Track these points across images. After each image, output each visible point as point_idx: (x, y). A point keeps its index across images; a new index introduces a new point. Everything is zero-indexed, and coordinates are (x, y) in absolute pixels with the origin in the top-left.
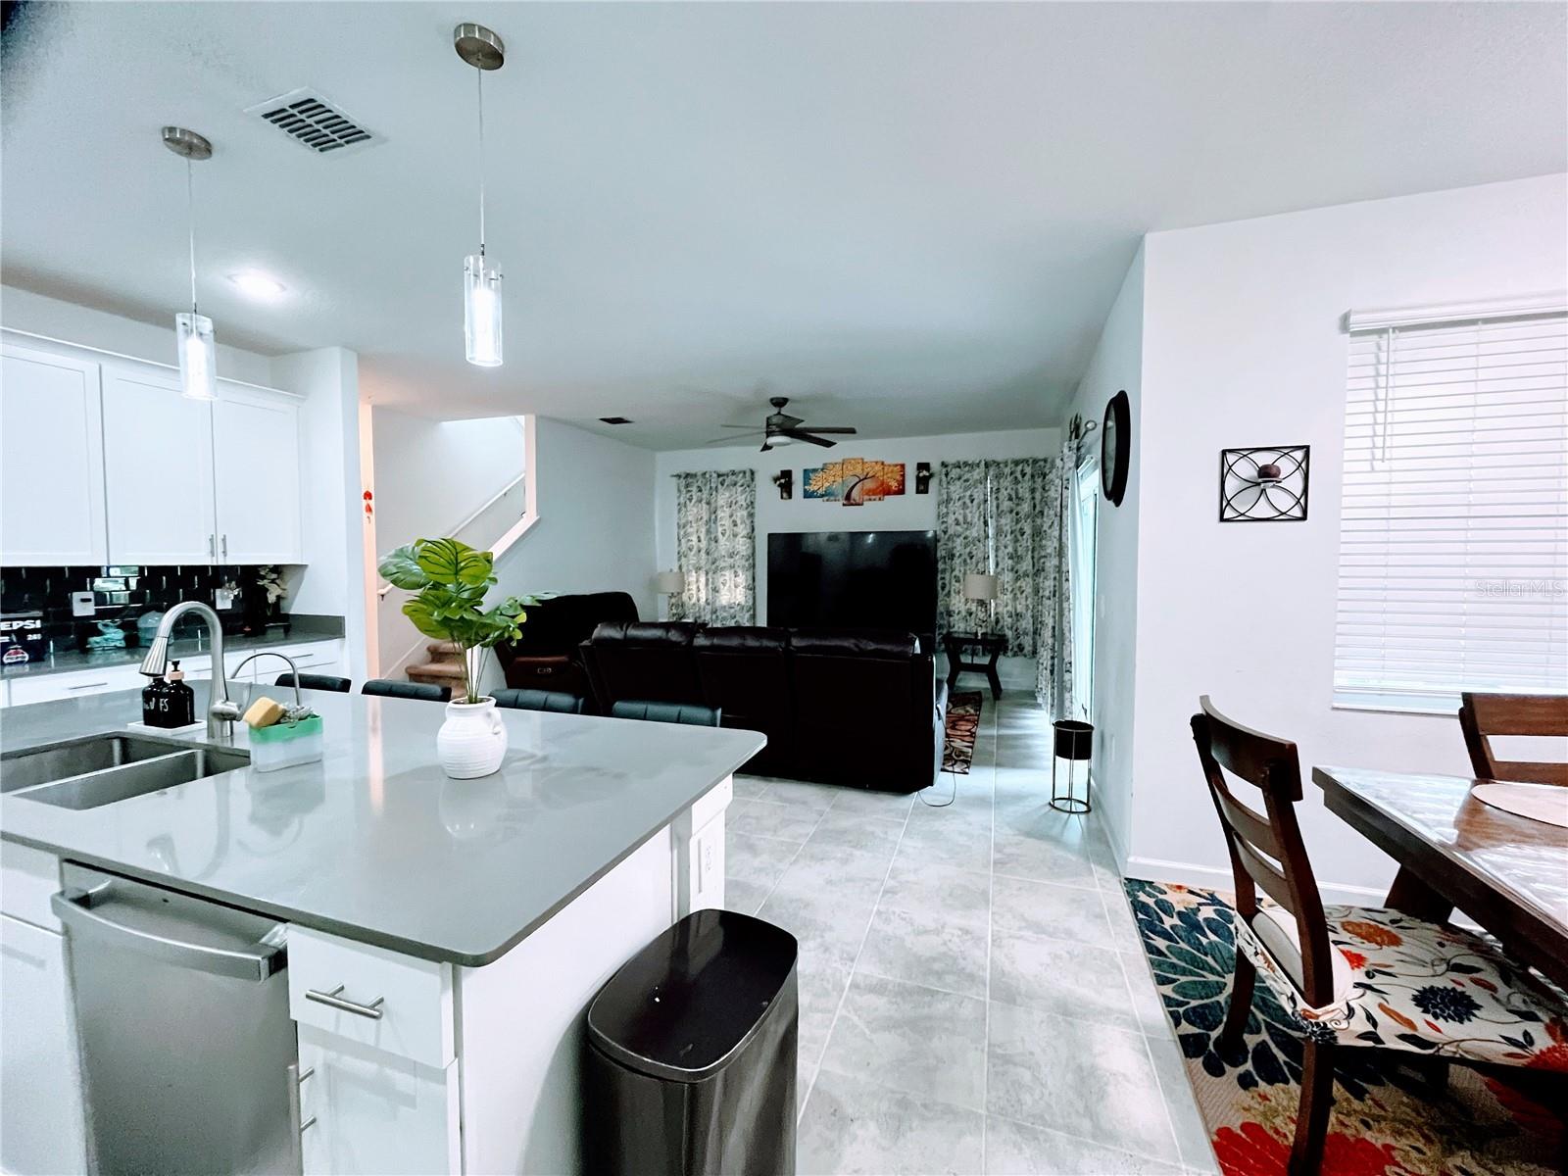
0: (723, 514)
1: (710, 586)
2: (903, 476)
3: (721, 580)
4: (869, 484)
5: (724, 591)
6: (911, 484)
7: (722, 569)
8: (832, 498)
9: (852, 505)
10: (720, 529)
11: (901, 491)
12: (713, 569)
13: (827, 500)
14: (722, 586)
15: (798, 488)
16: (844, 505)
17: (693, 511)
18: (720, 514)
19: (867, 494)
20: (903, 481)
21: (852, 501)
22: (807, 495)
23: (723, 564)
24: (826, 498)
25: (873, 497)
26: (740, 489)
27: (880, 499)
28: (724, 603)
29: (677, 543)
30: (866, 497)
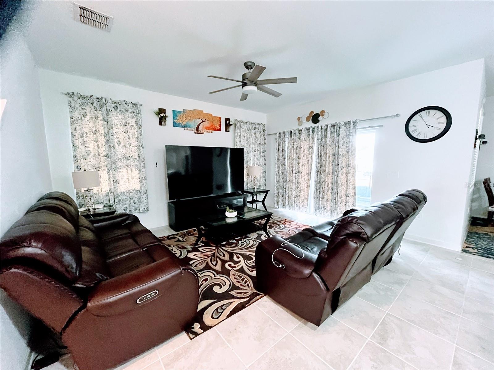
0: (117, 130)
1: (112, 179)
2: (220, 122)
3: (120, 175)
4: (207, 124)
5: (122, 182)
6: (223, 127)
7: (120, 168)
8: (189, 129)
9: (199, 133)
10: (116, 141)
11: (220, 130)
12: (113, 166)
13: (187, 130)
14: (120, 179)
15: (170, 121)
16: (195, 133)
17: (87, 125)
18: (115, 130)
19: (206, 129)
20: (220, 125)
21: (200, 132)
22: (175, 125)
23: (120, 164)
24: (186, 128)
25: (209, 131)
26: (130, 115)
27: (212, 132)
28: (123, 190)
29: (72, 149)
30: (206, 130)
